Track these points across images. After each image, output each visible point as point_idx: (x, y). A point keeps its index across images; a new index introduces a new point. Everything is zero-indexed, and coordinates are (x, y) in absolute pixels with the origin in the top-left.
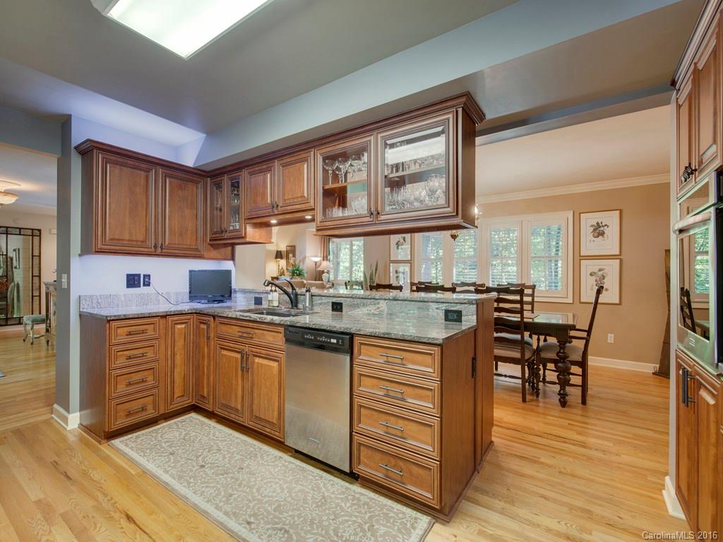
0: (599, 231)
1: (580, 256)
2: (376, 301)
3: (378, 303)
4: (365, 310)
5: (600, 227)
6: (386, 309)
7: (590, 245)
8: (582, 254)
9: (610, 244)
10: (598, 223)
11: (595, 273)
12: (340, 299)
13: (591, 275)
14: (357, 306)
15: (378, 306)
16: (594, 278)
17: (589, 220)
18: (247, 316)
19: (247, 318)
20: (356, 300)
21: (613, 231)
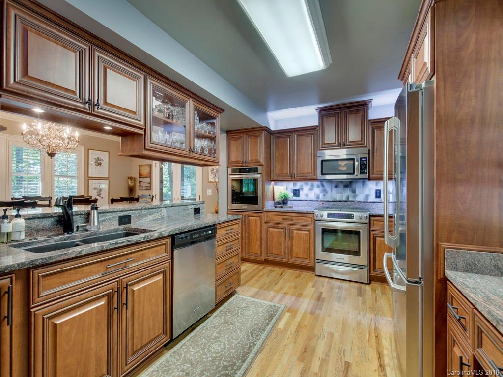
0: (99, 163)
1: (88, 177)
2: (159, 209)
3: (161, 211)
4: (151, 218)
5: (99, 160)
6: (166, 214)
7: (94, 171)
8: (89, 176)
9: (104, 171)
10: (98, 157)
11: (97, 188)
12: (128, 212)
13: (94, 189)
14: (145, 216)
15: (160, 213)
16: (96, 191)
17: (93, 155)
18: (122, 243)
19: (124, 244)
20: (143, 211)
21: (105, 163)
